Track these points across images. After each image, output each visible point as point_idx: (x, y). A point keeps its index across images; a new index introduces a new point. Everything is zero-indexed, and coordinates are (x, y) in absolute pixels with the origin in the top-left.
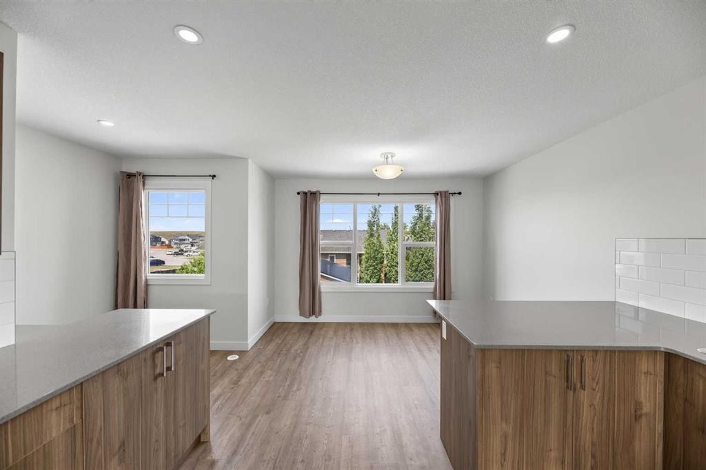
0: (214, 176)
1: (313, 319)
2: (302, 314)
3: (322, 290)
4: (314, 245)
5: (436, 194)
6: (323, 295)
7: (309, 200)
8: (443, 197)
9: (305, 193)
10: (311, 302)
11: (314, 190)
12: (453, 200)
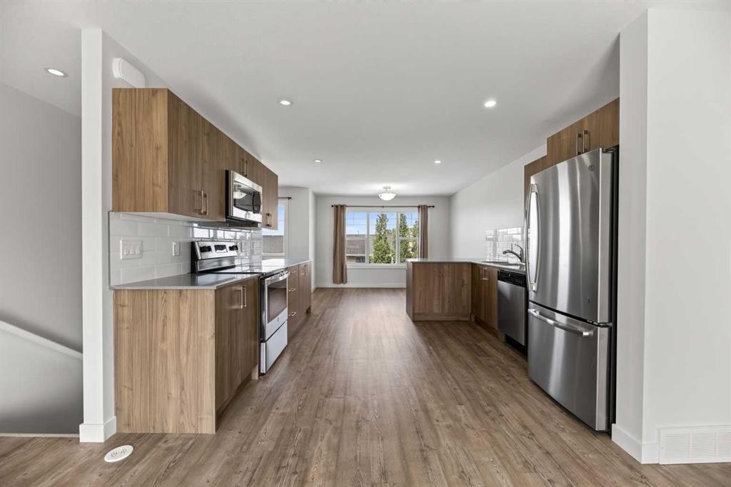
0: (289, 198)
1: (342, 286)
2: (334, 282)
3: (348, 267)
4: (343, 239)
5: (419, 207)
6: (348, 271)
7: (339, 210)
8: (423, 209)
9: (337, 206)
10: (340, 275)
11: (342, 204)
12: (429, 211)
